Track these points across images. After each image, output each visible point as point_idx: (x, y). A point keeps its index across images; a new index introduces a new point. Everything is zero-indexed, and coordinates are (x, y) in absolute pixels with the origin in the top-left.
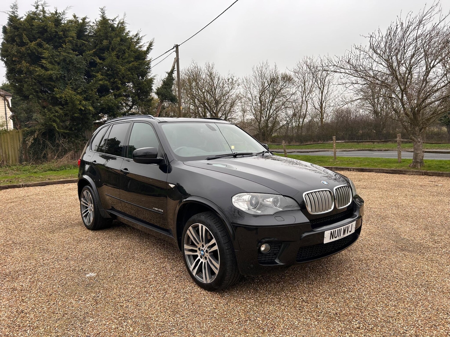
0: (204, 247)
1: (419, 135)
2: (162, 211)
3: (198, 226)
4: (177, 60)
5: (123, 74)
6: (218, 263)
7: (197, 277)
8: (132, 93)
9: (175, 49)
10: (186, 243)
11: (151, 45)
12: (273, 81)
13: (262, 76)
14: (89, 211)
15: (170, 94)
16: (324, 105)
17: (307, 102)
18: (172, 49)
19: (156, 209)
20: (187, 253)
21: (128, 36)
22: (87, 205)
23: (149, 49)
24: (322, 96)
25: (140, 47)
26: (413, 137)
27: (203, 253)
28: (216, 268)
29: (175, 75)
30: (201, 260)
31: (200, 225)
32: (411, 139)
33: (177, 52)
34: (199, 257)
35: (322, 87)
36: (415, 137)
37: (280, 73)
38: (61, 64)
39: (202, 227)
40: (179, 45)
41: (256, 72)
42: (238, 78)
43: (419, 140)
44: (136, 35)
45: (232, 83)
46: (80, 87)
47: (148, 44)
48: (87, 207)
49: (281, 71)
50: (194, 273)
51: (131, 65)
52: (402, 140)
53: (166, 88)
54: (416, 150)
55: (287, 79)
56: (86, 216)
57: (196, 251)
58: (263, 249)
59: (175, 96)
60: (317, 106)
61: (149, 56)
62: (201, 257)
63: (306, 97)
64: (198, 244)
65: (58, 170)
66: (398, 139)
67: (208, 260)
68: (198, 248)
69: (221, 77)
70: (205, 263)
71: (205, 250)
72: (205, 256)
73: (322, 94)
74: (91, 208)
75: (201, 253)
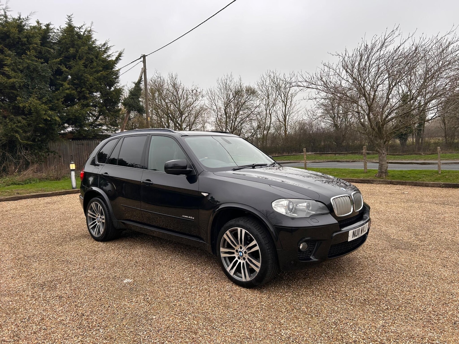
0: (243, 249)
1: (383, 147)
2: (193, 218)
3: (237, 229)
4: (144, 71)
5: (90, 83)
6: (259, 262)
7: (235, 277)
8: (99, 103)
9: (142, 59)
10: (222, 246)
11: (120, 55)
12: (238, 93)
13: (227, 88)
14: (97, 223)
15: (138, 105)
16: (287, 117)
17: (270, 115)
18: (139, 59)
19: (186, 216)
20: (223, 255)
21: (95, 44)
22: (95, 216)
23: (118, 59)
24: (285, 109)
25: (108, 56)
26: (379, 150)
27: (242, 254)
28: (257, 266)
29: (142, 86)
30: (239, 261)
31: (239, 229)
32: (377, 151)
33: (144, 62)
34: (236, 259)
35: (286, 100)
36: (380, 149)
37: (245, 85)
38: (25, 71)
39: (241, 231)
40: (147, 56)
41: (221, 84)
42: (201, 90)
43: (384, 151)
44: (104, 45)
45: (196, 94)
46: (45, 96)
47: (117, 54)
48: (94, 219)
49: (245, 84)
50: (232, 273)
51: (99, 74)
52: (368, 152)
53: (133, 99)
54: (382, 161)
55: (251, 92)
56: (94, 227)
57: (233, 253)
58: (301, 247)
59: (142, 107)
60: (281, 119)
61: (117, 67)
62: (239, 258)
63: (270, 110)
64: (236, 246)
65: (22, 184)
66: (364, 151)
67: (247, 260)
68: (236, 250)
69: (185, 89)
70: (243, 263)
71: (243, 251)
72: (243, 257)
73: (286, 107)
74: (100, 219)
75: (239, 254)
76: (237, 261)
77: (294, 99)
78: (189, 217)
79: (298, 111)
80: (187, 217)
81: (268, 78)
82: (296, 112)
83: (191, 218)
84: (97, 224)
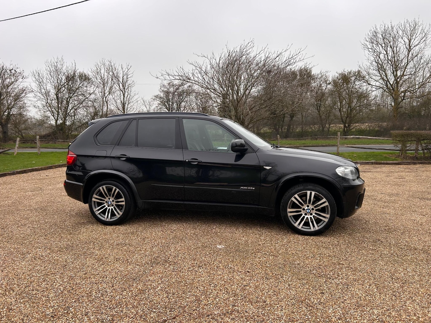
0: (310, 207)
2: (254, 188)
3: (307, 192)
6: (328, 214)
7: (303, 229)
10: (289, 207)
12: (71, 78)
13: (57, 71)
16: (126, 105)
17: (107, 102)
19: (245, 188)
20: (290, 214)
24: (124, 99)
27: (309, 211)
28: (326, 217)
30: (306, 217)
31: (309, 192)
34: (303, 215)
35: (124, 90)
37: (78, 71)
39: (311, 193)
41: (50, 67)
42: (21, 70)
45: (15, 75)
50: (300, 227)
52: (228, 139)
55: (84, 78)
57: (301, 211)
60: (120, 107)
62: (306, 215)
63: (106, 98)
64: (303, 205)
67: (314, 214)
68: (302, 208)
69: (4, 67)
70: (311, 218)
71: (310, 208)
72: (310, 213)
73: (124, 97)
74: (113, 202)
75: (306, 211)
76: (304, 217)
77: (133, 89)
78: (249, 188)
79: (137, 100)
80: (247, 188)
81: (103, 66)
82: (134, 102)
83: (251, 188)
84: (107, 208)
